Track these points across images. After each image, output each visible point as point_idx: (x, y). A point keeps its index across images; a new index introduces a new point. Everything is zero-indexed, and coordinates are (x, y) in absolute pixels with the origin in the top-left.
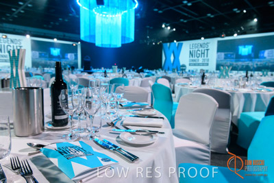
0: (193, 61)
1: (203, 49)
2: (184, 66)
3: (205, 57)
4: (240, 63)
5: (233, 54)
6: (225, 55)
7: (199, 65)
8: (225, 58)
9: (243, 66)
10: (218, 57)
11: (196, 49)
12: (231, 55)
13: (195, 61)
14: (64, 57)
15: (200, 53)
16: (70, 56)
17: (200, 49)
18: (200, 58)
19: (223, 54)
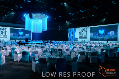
0: (80, 36)
1: (84, 31)
3: (86, 35)
5: (97, 34)
6: (94, 34)
7: (83, 38)
8: (94, 35)
10: (91, 35)
11: (82, 31)
12: (96, 34)
18: (83, 35)
19: (93, 33)
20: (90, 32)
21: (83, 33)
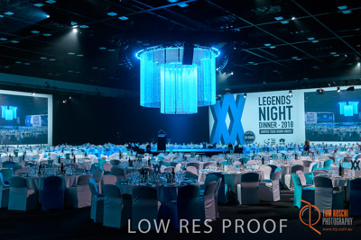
0: (265, 125)
1: (282, 106)
2: (250, 134)
3: (287, 120)
4: (342, 129)
5: (331, 115)
6: (318, 115)
7: (277, 132)
8: (318, 122)
9: (348, 132)
10: (308, 119)
11: (271, 106)
12: (328, 115)
13: (269, 125)
14: (23, 123)
15: (278, 112)
16: (34, 120)
17: (277, 106)
18: (277, 121)
19: (315, 114)
20: (306, 111)
21: (274, 111)
